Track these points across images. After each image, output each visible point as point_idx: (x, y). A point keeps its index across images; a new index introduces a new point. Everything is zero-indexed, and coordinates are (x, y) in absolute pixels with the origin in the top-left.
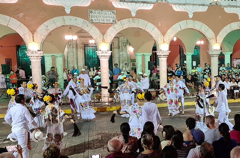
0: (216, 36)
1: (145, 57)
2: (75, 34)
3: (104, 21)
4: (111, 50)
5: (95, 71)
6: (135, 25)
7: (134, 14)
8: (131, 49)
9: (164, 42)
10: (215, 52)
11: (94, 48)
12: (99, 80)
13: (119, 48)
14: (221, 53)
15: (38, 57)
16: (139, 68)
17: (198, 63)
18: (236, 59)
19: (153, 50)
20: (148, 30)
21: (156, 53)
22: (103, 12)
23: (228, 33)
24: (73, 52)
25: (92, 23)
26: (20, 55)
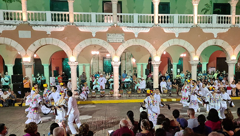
0: (196, 50)
1: (143, 66)
2: (98, 51)
3: (116, 41)
4: (121, 61)
5: (110, 75)
6: (137, 44)
7: (136, 36)
8: (133, 60)
9: (157, 55)
10: (194, 62)
11: (109, 60)
12: (112, 82)
13: (126, 60)
14: (199, 63)
15: (75, 65)
16: (139, 74)
17: (181, 70)
18: (211, 67)
19: (149, 61)
20: (146, 47)
21: (151, 63)
22: (116, 35)
23: (205, 48)
24: (96, 63)
25: (109, 42)
26: (64, 65)
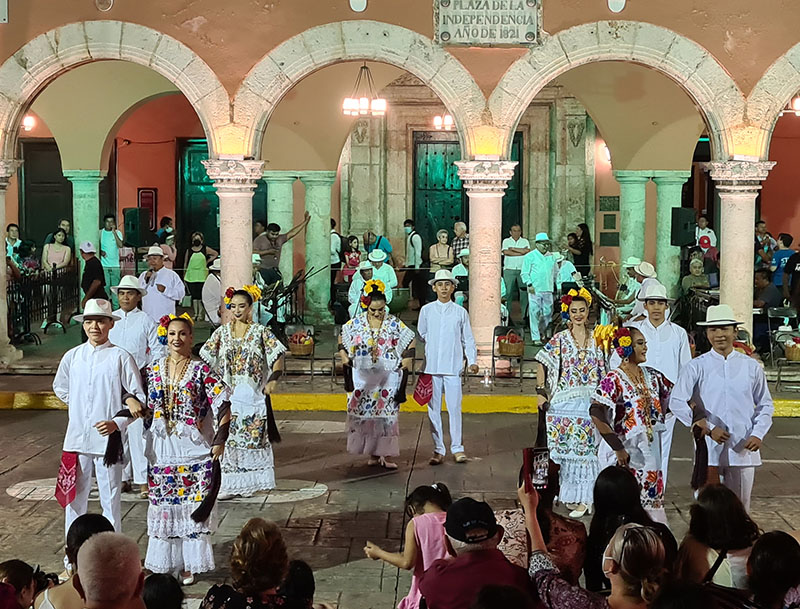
1: (661, 188)
3: (492, 35)
6: (619, 50)
7: (616, 4)
9: (746, 121)
13: (552, 148)
19: (697, 157)
24: (371, 166)
26: (186, 175)
